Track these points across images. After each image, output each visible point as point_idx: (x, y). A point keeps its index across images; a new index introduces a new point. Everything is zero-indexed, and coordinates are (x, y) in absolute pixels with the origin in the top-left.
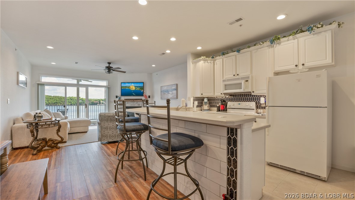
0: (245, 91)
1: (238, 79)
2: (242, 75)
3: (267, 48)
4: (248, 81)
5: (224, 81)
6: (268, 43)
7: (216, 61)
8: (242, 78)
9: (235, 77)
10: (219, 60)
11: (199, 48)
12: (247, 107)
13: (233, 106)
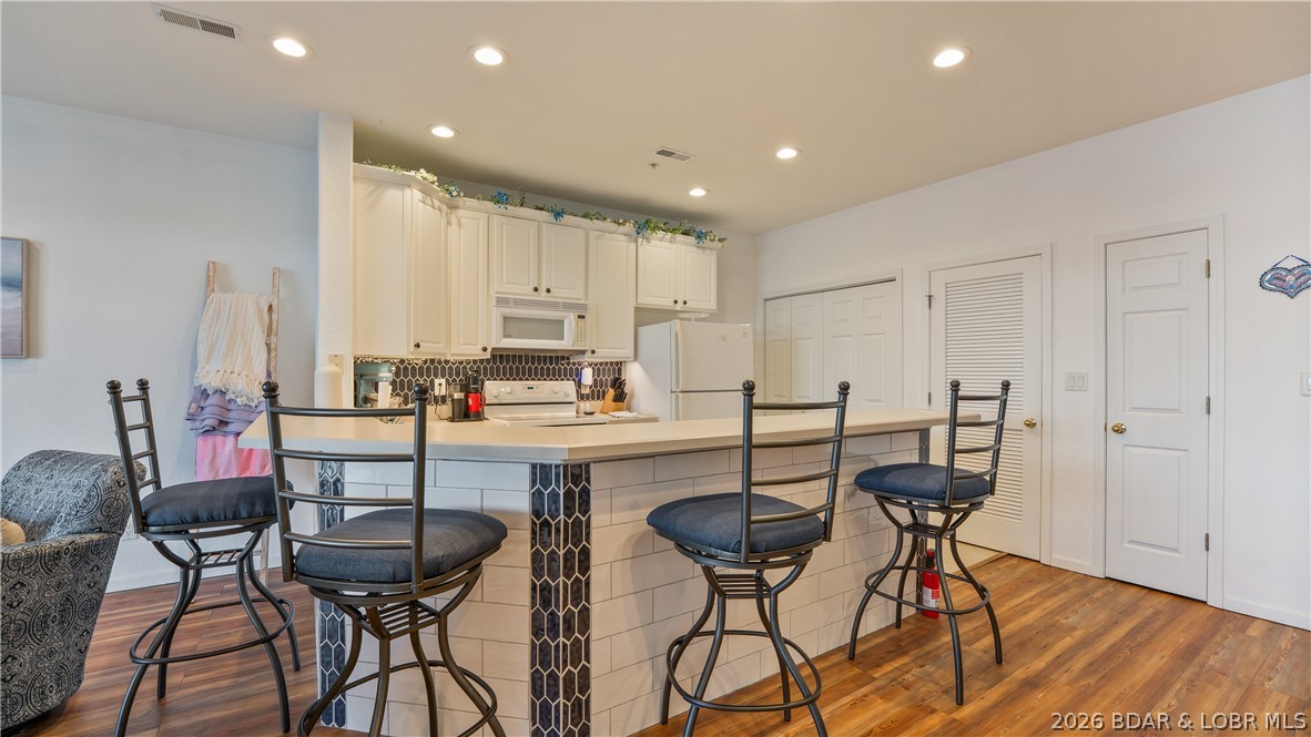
0: (575, 348)
1: (554, 305)
2: (560, 294)
3: (624, 238)
4: (583, 317)
5: (501, 301)
6: (629, 227)
7: (460, 211)
8: (568, 307)
9: (535, 297)
10: (474, 215)
11: (443, 132)
12: (555, 396)
13: (510, 396)
